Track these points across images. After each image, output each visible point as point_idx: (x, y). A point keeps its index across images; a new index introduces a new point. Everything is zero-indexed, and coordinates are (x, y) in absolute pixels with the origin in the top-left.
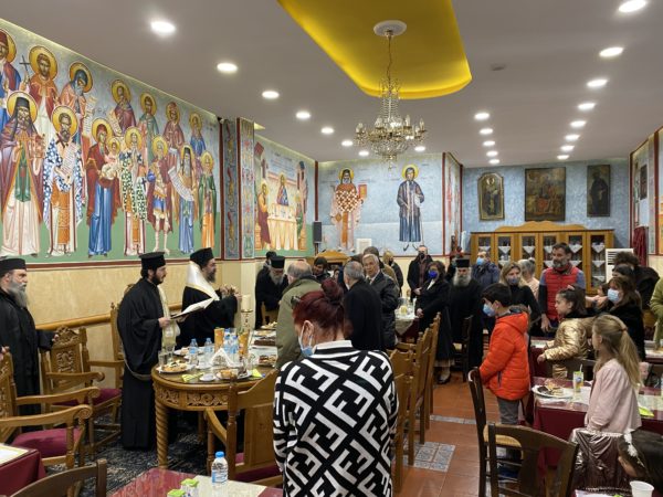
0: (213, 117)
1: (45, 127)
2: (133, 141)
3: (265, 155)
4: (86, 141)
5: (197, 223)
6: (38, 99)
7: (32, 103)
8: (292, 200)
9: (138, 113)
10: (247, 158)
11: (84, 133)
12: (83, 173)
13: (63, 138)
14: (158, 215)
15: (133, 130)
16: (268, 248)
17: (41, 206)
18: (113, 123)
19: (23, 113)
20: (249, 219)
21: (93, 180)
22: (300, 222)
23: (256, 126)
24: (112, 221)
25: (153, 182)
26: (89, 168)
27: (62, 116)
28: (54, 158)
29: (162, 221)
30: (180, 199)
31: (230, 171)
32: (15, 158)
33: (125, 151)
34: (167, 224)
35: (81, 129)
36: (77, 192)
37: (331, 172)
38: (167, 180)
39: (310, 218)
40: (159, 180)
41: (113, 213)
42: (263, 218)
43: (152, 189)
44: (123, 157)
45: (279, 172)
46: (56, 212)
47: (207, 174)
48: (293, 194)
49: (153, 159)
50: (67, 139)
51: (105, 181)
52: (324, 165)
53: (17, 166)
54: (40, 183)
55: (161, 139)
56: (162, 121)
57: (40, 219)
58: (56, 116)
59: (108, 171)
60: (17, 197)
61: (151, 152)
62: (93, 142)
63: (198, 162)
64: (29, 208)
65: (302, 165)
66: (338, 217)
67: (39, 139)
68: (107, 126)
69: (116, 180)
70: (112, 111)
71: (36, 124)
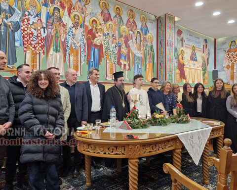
0: (153, 17)
1: (67, 20)
2: (110, 28)
4: (87, 27)
5: (143, 67)
6: (64, 8)
7: (61, 10)
8: (199, 59)
9: (113, 15)
10: (171, 35)
11: (86, 23)
12: (85, 41)
13: (76, 25)
14: (122, 62)
15: (110, 23)
17: (65, 55)
18: (100, 19)
19: (57, 14)
22: (204, 70)
23: (176, 19)
24: (99, 64)
25: (120, 47)
26: (88, 39)
27: (75, 15)
28: (71, 34)
29: (125, 65)
30: (134, 55)
31: (161, 42)
32: (53, 33)
33: (106, 32)
34: (127, 67)
35: (84, 22)
36: (82, 50)
37: (224, 43)
38: (127, 46)
39: (211, 68)
40: (124, 46)
42: (181, 67)
44: (105, 35)
46: (72, 58)
47: (149, 44)
49: (121, 36)
50: (77, 26)
51: (96, 46)
52: (219, 40)
53: (54, 38)
54: (64, 44)
55: (124, 27)
56: (125, 18)
57: (64, 61)
58: (72, 15)
59: (97, 41)
60: (54, 50)
61: (119, 33)
62: (90, 28)
63: (145, 39)
64: (59, 56)
65: (206, 41)
66: (228, 67)
67: (64, 26)
68: (97, 21)
69: (101, 45)
70: (99, 14)
71: (63, 19)
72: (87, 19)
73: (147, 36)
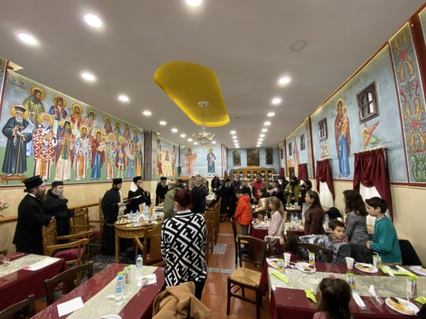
0: (142, 130)
1: (76, 132)
2: (111, 137)
3: (161, 143)
4: (92, 137)
5: (135, 167)
6: (74, 122)
7: (71, 124)
8: (171, 159)
9: (113, 128)
10: (154, 144)
11: (92, 134)
12: (90, 149)
13: (83, 136)
14: (119, 164)
15: (111, 134)
16: (161, 176)
17: (72, 161)
19: (67, 127)
20: (154, 166)
21: (94, 152)
22: (173, 166)
23: (158, 133)
24: (101, 166)
25: (118, 152)
26: (93, 147)
27: (83, 128)
28: (79, 143)
29: (121, 167)
30: (128, 158)
31: (148, 148)
32: (63, 143)
33: (107, 141)
34: (123, 168)
35: (90, 133)
36: (88, 156)
37: (184, 149)
38: (124, 152)
39: (177, 165)
40: (121, 152)
41: (102, 163)
42: (160, 165)
43: (117, 155)
44: (107, 143)
45: (166, 149)
46: (78, 164)
47: (139, 150)
48: (171, 157)
49: (118, 144)
50: (85, 136)
51: (99, 152)
52: (182, 147)
54: (72, 152)
55: (122, 137)
56: (122, 131)
57: (72, 166)
58: (81, 128)
59: (100, 149)
60: (63, 158)
61: (118, 142)
62: (95, 138)
63: (136, 146)
64: (68, 162)
65: (174, 147)
66: (187, 165)
67: (73, 136)
68: (101, 132)
69: (103, 152)
70: (103, 127)
71: (73, 131)
72: (93, 131)
73: (138, 144)
